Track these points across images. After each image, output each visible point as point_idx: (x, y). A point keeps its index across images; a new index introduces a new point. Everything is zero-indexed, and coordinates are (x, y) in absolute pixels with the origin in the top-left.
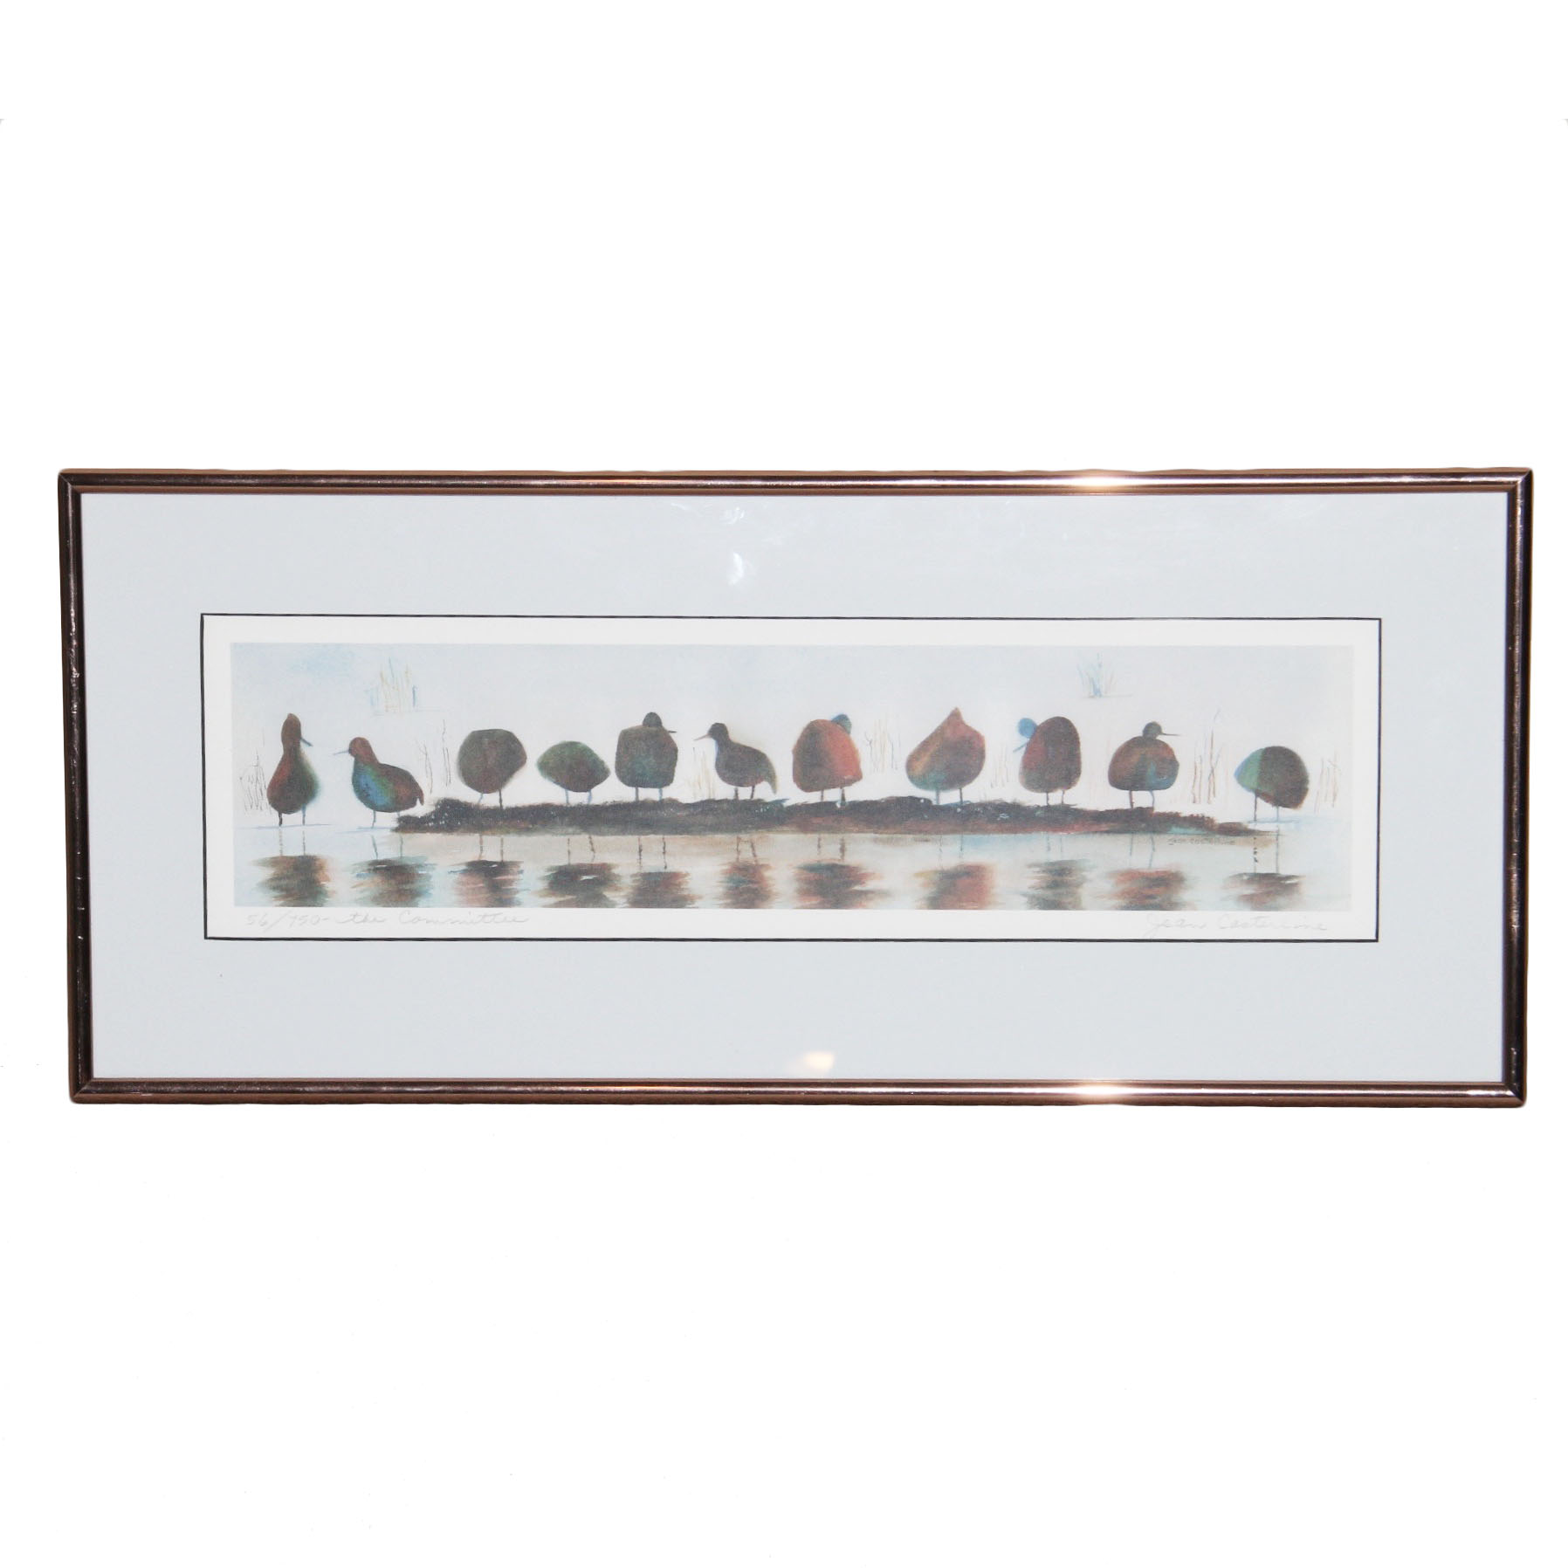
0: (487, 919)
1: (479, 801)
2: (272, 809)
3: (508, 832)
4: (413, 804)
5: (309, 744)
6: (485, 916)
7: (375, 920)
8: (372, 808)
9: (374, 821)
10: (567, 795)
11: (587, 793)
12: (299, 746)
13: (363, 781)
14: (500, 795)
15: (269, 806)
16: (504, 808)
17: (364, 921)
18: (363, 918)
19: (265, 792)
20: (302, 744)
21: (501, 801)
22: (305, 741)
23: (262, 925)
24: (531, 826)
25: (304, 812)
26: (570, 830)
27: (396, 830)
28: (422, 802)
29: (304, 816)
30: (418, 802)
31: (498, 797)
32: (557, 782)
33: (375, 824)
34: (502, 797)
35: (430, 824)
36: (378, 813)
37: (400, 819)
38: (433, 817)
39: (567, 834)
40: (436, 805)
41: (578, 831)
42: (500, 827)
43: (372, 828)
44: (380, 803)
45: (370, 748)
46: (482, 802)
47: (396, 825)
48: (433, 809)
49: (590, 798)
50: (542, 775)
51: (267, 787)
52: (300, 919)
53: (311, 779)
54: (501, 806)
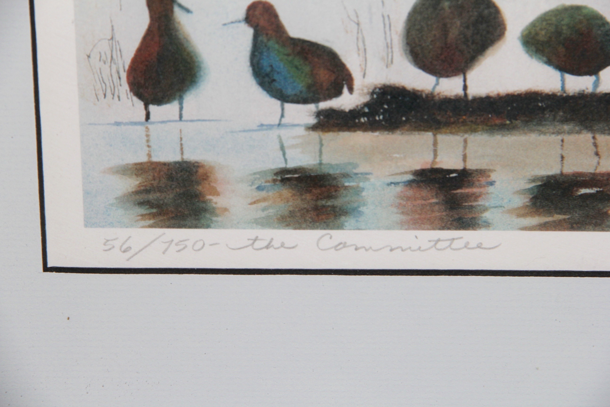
0: (440, 245)
1: (434, 88)
2: (135, 99)
3: (474, 131)
4: (338, 93)
5: (188, 11)
6: (439, 240)
7: (283, 245)
8: (279, 99)
9: (282, 116)
10: (563, 81)
11: (593, 78)
12: (172, 11)
13: (265, 63)
14: (465, 80)
15: (130, 95)
16: (470, 97)
17: (267, 247)
18: (265, 244)
19: (124, 76)
20: (176, 9)
21: (465, 88)
22: (180, 6)
23: (124, 251)
24: (508, 122)
25: (181, 104)
26: (566, 127)
27: (314, 128)
28: (351, 90)
29: (181, 109)
30: (345, 90)
31: (462, 83)
32: (549, 62)
33: (284, 121)
34: (468, 83)
35: (362, 120)
36: (288, 106)
37: (319, 114)
38: (366, 110)
39: (559, 133)
40: (373, 93)
41: (577, 128)
42: (464, 123)
43: (279, 125)
44: (289, 91)
45: (276, 16)
46: (438, 89)
47: (313, 121)
48: (366, 99)
49: (596, 84)
50: (527, 52)
51: (127, 67)
52: (177, 244)
53: (191, 57)
54: (466, 95)
